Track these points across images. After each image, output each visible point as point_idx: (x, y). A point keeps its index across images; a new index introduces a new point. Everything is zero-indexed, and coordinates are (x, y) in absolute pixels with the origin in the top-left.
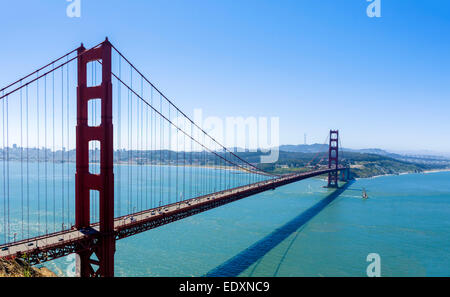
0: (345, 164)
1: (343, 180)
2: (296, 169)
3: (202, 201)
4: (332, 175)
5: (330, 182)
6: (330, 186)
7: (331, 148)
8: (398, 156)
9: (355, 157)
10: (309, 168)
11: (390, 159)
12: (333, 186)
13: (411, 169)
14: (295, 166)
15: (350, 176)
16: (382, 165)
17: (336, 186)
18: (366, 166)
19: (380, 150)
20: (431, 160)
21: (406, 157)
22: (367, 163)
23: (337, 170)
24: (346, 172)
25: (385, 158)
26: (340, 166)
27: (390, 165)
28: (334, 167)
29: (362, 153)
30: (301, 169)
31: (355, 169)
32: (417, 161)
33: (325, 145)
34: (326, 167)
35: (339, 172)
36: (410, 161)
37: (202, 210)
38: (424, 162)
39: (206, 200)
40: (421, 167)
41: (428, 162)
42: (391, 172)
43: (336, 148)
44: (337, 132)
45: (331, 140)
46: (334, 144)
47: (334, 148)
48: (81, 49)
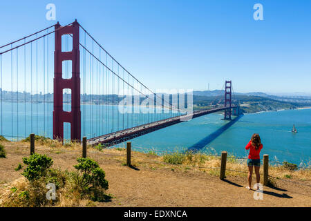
0: (236, 103)
1: (235, 115)
2: (202, 107)
3: (140, 129)
4: (227, 111)
5: (225, 116)
6: (225, 119)
7: (226, 93)
8: (276, 97)
9: (244, 99)
10: (211, 107)
11: (270, 100)
12: (228, 119)
13: (287, 106)
14: (202, 105)
15: (240, 112)
16: (263, 104)
17: (230, 119)
18: (252, 105)
19: (262, 93)
20: (304, 99)
21: (282, 98)
22: (252, 103)
23: (231, 108)
24: (237, 110)
25: (266, 99)
26: (233, 105)
27: (270, 104)
28: (228, 106)
29: (248, 95)
30: (205, 107)
31: (243, 107)
32: (291, 101)
33: (222, 91)
34: (223, 106)
35: (232, 109)
36: (286, 100)
37: (140, 135)
38: (298, 101)
39: (142, 128)
40: (295, 105)
41: (301, 102)
42: (271, 109)
43: (230, 93)
44: (230, 82)
45: (226, 88)
46: (228, 90)
47: (228, 93)
48: (57, 26)
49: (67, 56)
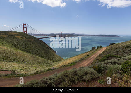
49: (25, 28)
